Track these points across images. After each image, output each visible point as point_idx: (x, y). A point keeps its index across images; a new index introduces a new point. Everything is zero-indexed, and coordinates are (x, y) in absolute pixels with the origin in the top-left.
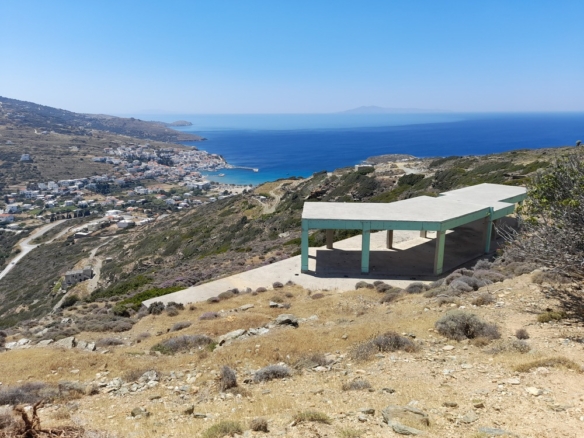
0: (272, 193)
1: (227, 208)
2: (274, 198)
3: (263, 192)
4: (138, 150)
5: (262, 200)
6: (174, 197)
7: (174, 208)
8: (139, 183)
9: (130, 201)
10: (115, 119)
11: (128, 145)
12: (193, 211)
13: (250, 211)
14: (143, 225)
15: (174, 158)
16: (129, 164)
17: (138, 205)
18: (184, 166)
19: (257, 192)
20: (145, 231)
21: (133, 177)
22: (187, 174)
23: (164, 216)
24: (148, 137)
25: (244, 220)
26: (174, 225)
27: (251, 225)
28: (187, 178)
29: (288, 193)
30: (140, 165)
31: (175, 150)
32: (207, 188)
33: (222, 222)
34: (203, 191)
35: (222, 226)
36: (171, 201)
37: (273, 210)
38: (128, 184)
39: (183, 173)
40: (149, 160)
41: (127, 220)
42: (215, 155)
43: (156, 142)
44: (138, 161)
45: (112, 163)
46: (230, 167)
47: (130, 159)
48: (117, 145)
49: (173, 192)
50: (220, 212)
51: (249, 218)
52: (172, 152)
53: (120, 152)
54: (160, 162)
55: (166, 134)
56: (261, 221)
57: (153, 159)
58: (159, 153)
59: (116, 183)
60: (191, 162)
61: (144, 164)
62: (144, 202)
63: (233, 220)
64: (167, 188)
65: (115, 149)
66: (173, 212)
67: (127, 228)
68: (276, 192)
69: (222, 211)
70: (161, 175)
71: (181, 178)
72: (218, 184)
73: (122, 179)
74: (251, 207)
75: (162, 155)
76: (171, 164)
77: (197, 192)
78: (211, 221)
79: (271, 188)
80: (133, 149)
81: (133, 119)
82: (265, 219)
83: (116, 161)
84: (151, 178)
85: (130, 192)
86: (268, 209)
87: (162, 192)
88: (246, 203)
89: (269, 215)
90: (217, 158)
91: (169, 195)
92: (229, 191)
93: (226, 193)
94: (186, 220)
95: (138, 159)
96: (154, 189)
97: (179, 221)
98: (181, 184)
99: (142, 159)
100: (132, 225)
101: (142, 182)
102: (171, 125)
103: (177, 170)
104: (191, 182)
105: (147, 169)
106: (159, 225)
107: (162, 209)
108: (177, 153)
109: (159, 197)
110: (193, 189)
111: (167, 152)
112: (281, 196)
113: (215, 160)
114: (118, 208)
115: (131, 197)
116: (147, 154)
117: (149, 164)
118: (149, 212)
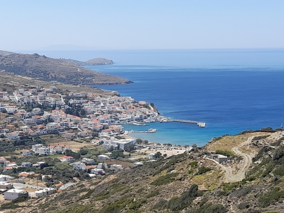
0: (236, 151)
1: (164, 173)
2: (240, 158)
3: (222, 149)
4: (41, 95)
5: (221, 161)
6: (85, 159)
7: (84, 175)
8: (38, 140)
9: (24, 164)
10: (13, 55)
11: (27, 89)
12: (112, 177)
13: (202, 177)
14: (39, 197)
15: (88, 106)
16: (27, 114)
17: (34, 170)
18: (101, 118)
19: (211, 148)
20: (41, 205)
21: (31, 132)
22: (104, 128)
23: (70, 184)
24: (55, 78)
25: (194, 192)
26: (83, 197)
27: (205, 200)
28: (105, 134)
29: (266, 149)
30: (42, 114)
31: (90, 95)
32: (131, 148)
33: (157, 193)
34: (125, 153)
35: (157, 200)
36: (81, 165)
37: (240, 177)
38: (24, 141)
39: (99, 126)
40: (54, 108)
41: (18, 189)
42: (143, 103)
43: (64, 85)
44: (39, 109)
45: (5, 111)
46: (164, 119)
47: (29, 106)
48: (14, 88)
49: (84, 152)
50: (153, 179)
51: (202, 188)
52: (86, 98)
53: (16, 97)
54: (68, 112)
55: (78, 75)
56: (221, 194)
57: (60, 106)
58: (67, 99)
59: (8, 139)
60: (110, 112)
61: (46, 114)
62: (43, 166)
63: (175, 191)
64: (75, 148)
65: (10, 93)
66: (81, 180)
67: (16, 201)
68: (244, 149)
69: (157, 177)
70: (68, 129)
71: (95, 134)
72: (146, 142)
73: (16, 134)
74: (203, 171)
75: (71, 102)
76: (83, 113)
77: (117, 154)
78: (140, 191)
79: (234, 144)
80: (34, 93)
81: (36, 56)
82: (227, 190)
83: (10, 109)
84: (55, 132)
85: (25, 151)
86: (232, 175)
87: (69, 153)
88: (195, 165)
89: (235, 185)
90: (146, 106)
91: (77, 157)
92: (163, 153)
93: (158, 155)
94: (101, 191)
95: (39, 106)
96: (59, 149)
97: (91, 192)
98: (95, 142)
99: (45, 107)
100: (24, 197)
101: (42, 138)
102: (85, 64)
103: (91, 123)
104: (109, 140)
105: (50, 120)
106: (62, 197)
107: (67, 175)
108: (92, 100)
109: (64, 159)
110: (111, 150)
111: (78, 98)
112: (253, 155)
113: (144, 109)
114: (8, 173)
115: (26, 158)
116: (51, 100)
117: (54, 114)
118: (48, 179)
